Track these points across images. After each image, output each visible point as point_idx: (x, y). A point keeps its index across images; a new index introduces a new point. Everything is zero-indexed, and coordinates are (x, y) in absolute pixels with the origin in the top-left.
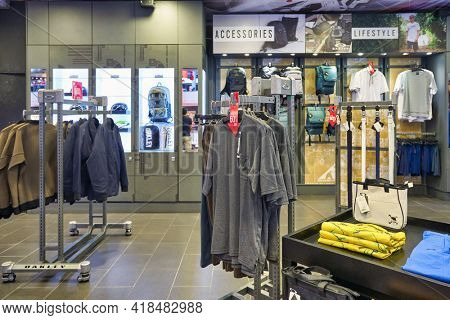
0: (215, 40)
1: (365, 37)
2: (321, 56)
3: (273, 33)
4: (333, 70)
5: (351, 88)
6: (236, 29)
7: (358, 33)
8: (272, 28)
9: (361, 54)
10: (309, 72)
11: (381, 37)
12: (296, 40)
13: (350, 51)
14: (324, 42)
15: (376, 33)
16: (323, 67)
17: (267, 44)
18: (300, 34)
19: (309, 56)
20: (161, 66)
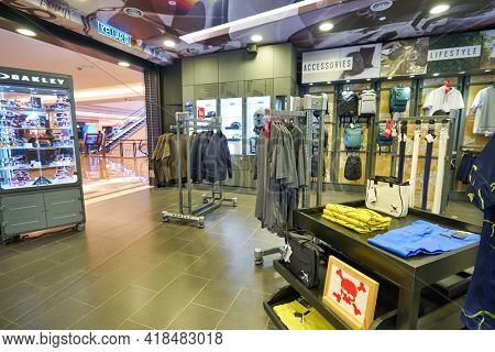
0: (303, 72)
1: (442, 58)
2: (395, 79)
3: (351, 63)
4: (407, 91)
5: (424, 106)
6: (320, 62)
7: (434, 55)
8: (351, 59)
9: (436, 75)
10: (385, 94)
11: (461, 56)
12: (372, 66)
13: (425, 72)
14: (398, 66)
15: (455, 53)
16: (396, 89)
17: (346, 72)
18: (376, 61)
19: (384, 80)
20: (262, 95)
